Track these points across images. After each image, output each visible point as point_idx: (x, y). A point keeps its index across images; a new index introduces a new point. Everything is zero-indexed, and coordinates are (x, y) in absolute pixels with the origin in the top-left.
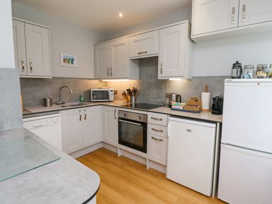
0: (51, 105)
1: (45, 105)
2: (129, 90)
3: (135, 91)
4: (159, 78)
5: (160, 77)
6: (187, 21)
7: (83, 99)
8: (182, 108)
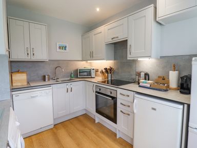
0: (49, 80)
1: (44, 80)
2: (106, 69)
3: (111, 69)
4: (128, 59)
5: (129, 57)
6: (153, 5)
7: (72, 75)
8: (149, 86)
